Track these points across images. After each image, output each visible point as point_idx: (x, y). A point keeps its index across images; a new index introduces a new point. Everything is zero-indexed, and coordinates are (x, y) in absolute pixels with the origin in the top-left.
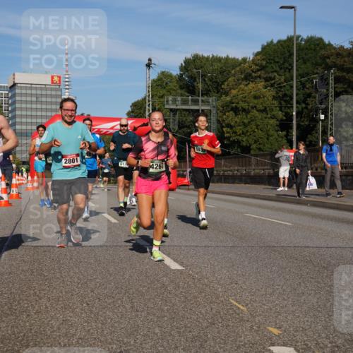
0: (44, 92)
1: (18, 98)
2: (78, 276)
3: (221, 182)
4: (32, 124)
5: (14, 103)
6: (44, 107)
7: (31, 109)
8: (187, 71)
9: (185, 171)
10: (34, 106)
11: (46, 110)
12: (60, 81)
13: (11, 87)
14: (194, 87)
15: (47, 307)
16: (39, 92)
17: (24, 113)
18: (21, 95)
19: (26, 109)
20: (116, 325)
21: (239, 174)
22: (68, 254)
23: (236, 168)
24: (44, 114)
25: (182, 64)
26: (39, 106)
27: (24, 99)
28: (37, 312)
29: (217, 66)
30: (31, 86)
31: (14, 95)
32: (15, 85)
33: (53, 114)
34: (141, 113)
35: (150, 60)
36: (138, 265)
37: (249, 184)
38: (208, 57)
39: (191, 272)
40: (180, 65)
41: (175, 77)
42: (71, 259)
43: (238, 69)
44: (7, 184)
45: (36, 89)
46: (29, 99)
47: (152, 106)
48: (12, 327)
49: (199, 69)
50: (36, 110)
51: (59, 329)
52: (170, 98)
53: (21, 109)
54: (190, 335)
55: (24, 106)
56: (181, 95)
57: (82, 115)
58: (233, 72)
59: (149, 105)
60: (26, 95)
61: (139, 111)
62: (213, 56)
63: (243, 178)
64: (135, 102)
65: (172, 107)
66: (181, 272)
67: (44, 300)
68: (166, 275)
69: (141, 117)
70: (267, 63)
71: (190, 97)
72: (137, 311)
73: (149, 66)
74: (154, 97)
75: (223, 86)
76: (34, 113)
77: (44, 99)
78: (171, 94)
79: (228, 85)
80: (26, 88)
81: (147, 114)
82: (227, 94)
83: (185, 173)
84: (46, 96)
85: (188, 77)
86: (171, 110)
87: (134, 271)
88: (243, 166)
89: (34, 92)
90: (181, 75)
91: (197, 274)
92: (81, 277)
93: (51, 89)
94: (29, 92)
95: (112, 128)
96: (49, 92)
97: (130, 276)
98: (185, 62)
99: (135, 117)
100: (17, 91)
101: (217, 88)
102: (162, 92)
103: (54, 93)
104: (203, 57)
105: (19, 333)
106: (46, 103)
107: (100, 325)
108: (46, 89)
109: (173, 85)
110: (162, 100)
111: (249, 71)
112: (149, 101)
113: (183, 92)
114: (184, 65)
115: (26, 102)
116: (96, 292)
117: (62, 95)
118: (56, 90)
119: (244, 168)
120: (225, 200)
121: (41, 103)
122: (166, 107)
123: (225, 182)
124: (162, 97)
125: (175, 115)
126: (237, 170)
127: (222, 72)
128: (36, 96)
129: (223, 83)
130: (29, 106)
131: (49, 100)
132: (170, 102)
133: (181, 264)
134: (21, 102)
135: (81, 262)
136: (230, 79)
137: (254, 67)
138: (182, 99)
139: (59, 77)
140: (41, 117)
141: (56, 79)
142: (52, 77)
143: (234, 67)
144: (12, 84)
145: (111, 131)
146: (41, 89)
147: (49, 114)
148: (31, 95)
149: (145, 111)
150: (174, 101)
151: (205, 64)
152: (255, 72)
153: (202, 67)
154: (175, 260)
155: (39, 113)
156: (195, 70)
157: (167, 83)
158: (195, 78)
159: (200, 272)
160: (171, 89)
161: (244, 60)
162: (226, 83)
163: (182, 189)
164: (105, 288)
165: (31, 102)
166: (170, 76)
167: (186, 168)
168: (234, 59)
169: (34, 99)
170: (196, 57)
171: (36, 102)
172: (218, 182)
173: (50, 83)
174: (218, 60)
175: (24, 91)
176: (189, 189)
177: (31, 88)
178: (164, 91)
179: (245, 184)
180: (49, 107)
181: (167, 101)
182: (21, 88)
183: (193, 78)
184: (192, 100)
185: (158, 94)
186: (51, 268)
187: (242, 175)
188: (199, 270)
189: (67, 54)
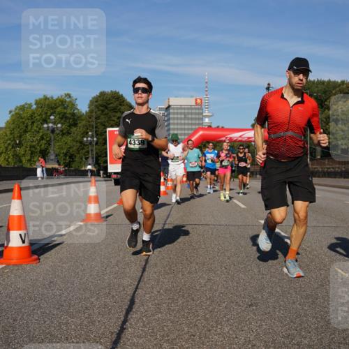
0: (190, 111)
1: (171, 116)
3: (325, 177)
4: (185, 134)
5: (169, 119)
6: (190, 122)
7: (181, 124)
10: (183, 122)
11: (192, 124)
12: (201, 102)
13: (167, 108)
15: (196, 269)
16: (186, 111)
17: (176, 127)
18: (174, 113)
19: (177, 124)
20: (247, 284)
21: (339, 171)
24: (190, 127)
26: (186, 122)
27: (176, 116)
28: (189, 273)
29: (320, 87)
30: (181, 107)
31: (169, 114)
32: (169, 106)
33: (197, 127)
35: (269, 84)
38: (314, 81)
42: (212, 234)
44: (165, 179)
45: (184, 109)
46: (179, 116)
48: (172, 282)
49: (307, 90)
50: (185, 124)
51: (205, 285)
53: (174, 124)
54: (304, 294)
55: (176, 121)
57: (218, 127)
58: (334, 92)
60: (177, 113)
62: (318, 80)
67: (194, 264)
72: (263, 274)
73: (268, 89)
75: (326, 103)
76: (183, 127)
77: (190, 116)
80: (177, 109)
82: (329, 109)
84: (192, 114)
89: (183, 111)
92: (220, 248)
93: (195, 109)
94: (179, 111)
95: (240, 137)
96: (193, 111)
100: (171, 111)
101: (321, 104)
103: (197, 111)
105: (177, 287)
106: (192, 119)
107: (235, 284)
108: (192, 109)
115: (177, 119)
116: (231, 259)
117: (203, 113)
118: (198, 109)
120: (329, 191)
121: (188, 119)
123: (329, 177)
126: (338, 168)
127: (325, 92)
128: (185, 114)
129: (326, 100)
130: (179, 121)
131: (193, 116)
134: (174, 119)
139: (201, 100)
140: (188, 129)
141: (199, 101)
142: (196, 100)
143: (334, 88)
144: (167, 106)
145: (240, 139)
146: (188, 109)
147: (194, 127)
148: (181, 114)
151: (311, 86)
153: (309, 89)
155: (186, 127)
159: (311, 246)
161: (343, 82)
162: (328, 101)
164: (238, 257)
165: (181, 119)
168: (334, 82)
169: (183, 116)
171: (185, 119)
172: (322, 177)
173: (194, 105)
174: (322, 83)
175: (176, 111)
177: (181, 109)
180: (193, 122)
182: (174, 109)
187: (342, 172)
188: (309, 244)
189: (206, 83)
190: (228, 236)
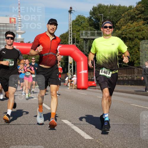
0: (5, 29)
2: (26, 143)
8: (94, 15)
9: (93, 77)
12: (15, 21)
14: (98, 25)
21: (127, 79)
22: (20, 129)
23: (125, 75)
25: (91, 11)
26: (2, 37)
29: (113, 11)
34: (65, 41)
35: (71, 8)
36: (64, 136)
37: (133, 85)
38: (108, 6)
39: (97, 141)
40: (90, 11)
41: (87, 19)
42: (22, 133)
43: (126, 13)
47: (73, 36)
49: (101, 13)
52: (84, 32)
56: (91, 30)
57: (29, 42)
58: (123, 15)
59: (70, 36)
61: (64, 40)
62: (111, 5)
63: (130, 81)
64: (62, 35)
65: (85, 37)
66: (91, 140)
68: (82, 143)
69: (65, 44)
70: (145, 9)
71: (96, 31)
73: (70, 12)
74: (74, 31)
75: (117, 24)
78: (84, 29)
79: (120, 23)
81: (69, 42)
82: (119, 29)
83: (93, 79)
85: (95, 19)
86: (84, 39)
87: (62, 140)
88: (129, 74)
90: (91, 17)
91: (101, 142)
92: (29, 144)
93: (10, 27)
96: (8, 29)
97: (60, 143)
98: (93, 9)
99: (62, 44)
102: (79, 28)
103: (11, 29)
104: (104, 6)
108: (7, 26)
109: (86, 24)
110: (79, 33)
111: (134, 14)
112: (70, 34)
113: (91, 28)
114: (92, 11)
117: (16, 30)
118: (12, 27)
119: (130, 75)
122: (81, 37)
124: (79, 31)
125: (86, 42)
126: (126, 77)
127: (116, 16)
129: (117, 22)
132: (84, 35)
133: (91, 136)
135: (28, 134)
136: (121, 20)
137: (137, 12)
138: (91, 32)
139: (15, 19)
141: (13, 20)
142: (10, 19)
143: (124, 12)
146: (3, 26)
149: (68, 40)
150: (86, 34)
151: (105, 10)
152: (137, 15)
153: (103, 13)
154: (88, 133)
155: (2, 42)
156: (99, 14)
157: (81, 23)
158: (99, 19)
159: (103, 141)
160: (84, 26)
161: (130, 7)
162: (119, 22)
163: (91, 88)
166: (84, 18)
167: (94, 75)
168: (124, 7)
170: (100, 6)
173: (9, 23)
174: (114, 7)
176: (95, 89)
178: (80, 28)
179: (131, 85)
181: (82, 34)
183: (98, 19)
184: (97, 33)
185: (76, 29)
186: (10, 138)
187: (129, 80)
188: (102, 140)
189: (19, 4)
190: (35, 134)
